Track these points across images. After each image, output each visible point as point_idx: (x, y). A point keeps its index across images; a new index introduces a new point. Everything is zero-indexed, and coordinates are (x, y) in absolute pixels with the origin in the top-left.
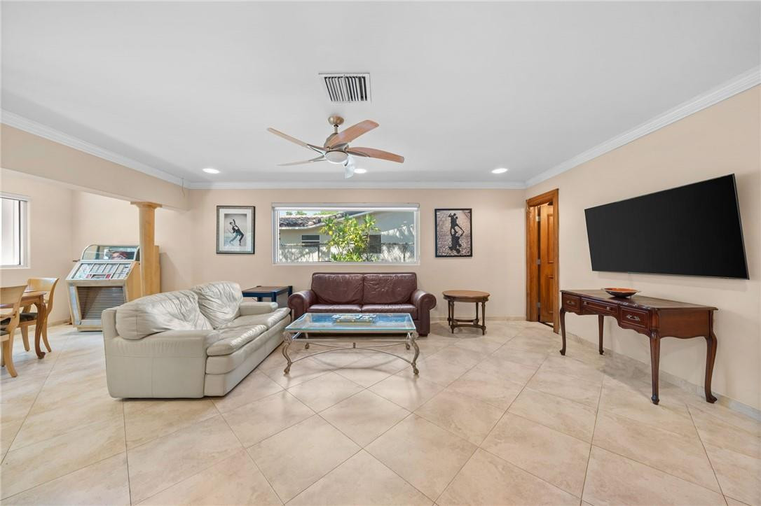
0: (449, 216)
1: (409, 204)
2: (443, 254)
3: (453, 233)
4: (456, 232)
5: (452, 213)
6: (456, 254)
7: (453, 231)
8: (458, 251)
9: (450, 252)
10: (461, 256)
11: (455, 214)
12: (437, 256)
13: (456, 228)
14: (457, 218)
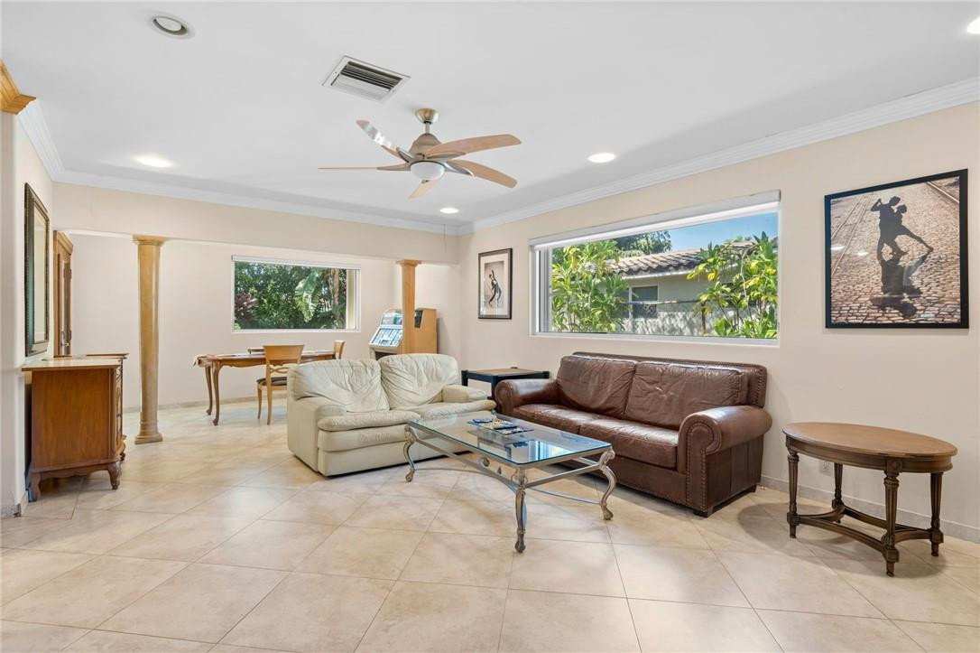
0: (874, 209)
1: (753, 199)
2: (853, 320)
3: (887, 256)
4: (898, 253)
5: (885, 195)
6: (899, 319)
7: (887, 249)
8: (907, 310)
9: (876, 313)
10: (917, 326)
11: (895, 200)
12: (829, 324)
13: (902, 241)
14: (903, 209)
